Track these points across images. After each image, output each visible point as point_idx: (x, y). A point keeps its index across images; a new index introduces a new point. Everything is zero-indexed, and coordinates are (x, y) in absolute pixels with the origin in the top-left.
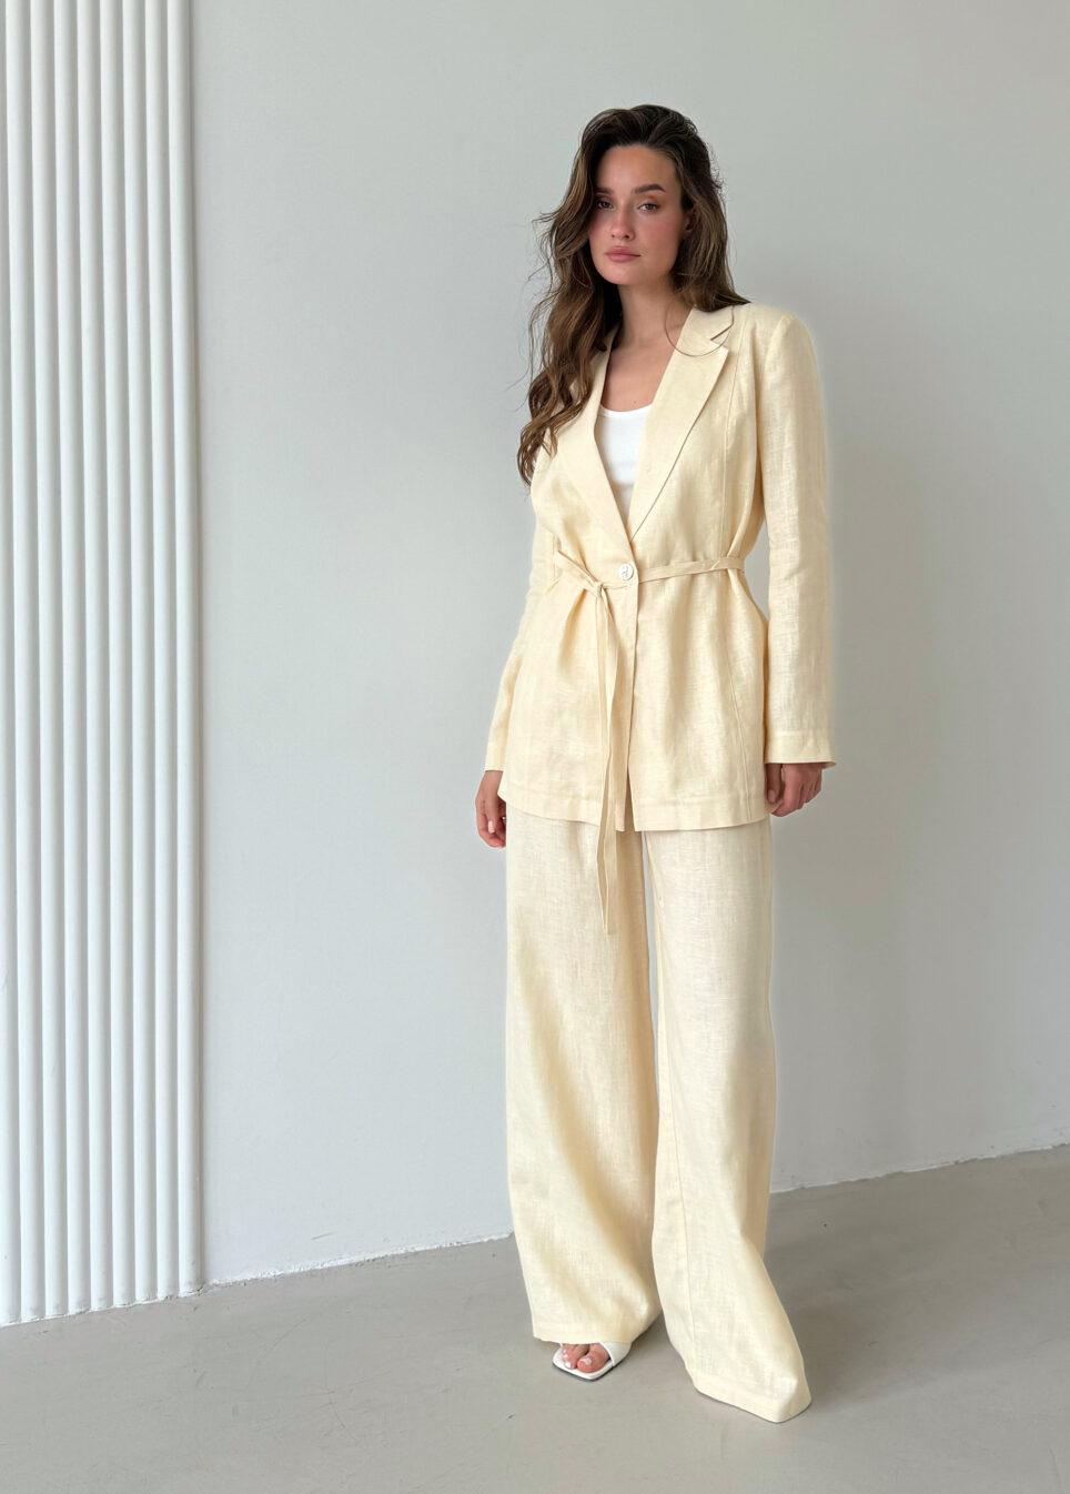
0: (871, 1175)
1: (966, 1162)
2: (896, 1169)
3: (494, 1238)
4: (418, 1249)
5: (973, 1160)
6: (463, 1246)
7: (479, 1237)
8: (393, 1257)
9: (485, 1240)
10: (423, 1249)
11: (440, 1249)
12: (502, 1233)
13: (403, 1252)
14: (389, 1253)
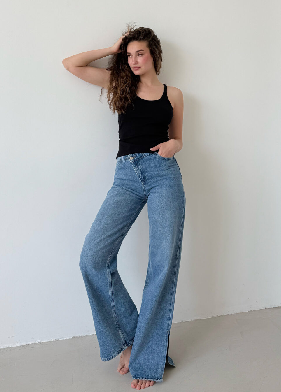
0: (189, 320)
1: (220, 316)
2: (197, 318)
3: (67, 338)
4: (42, 342)
5: (222, 315)
6: (57, 341)
7: (63, 338)
8: (35, 343)
9: (65, 339)
10: (44, 341)
11: (50, 341)
12: (70, 337)
13: (37, 342)
14: (33, 343)
